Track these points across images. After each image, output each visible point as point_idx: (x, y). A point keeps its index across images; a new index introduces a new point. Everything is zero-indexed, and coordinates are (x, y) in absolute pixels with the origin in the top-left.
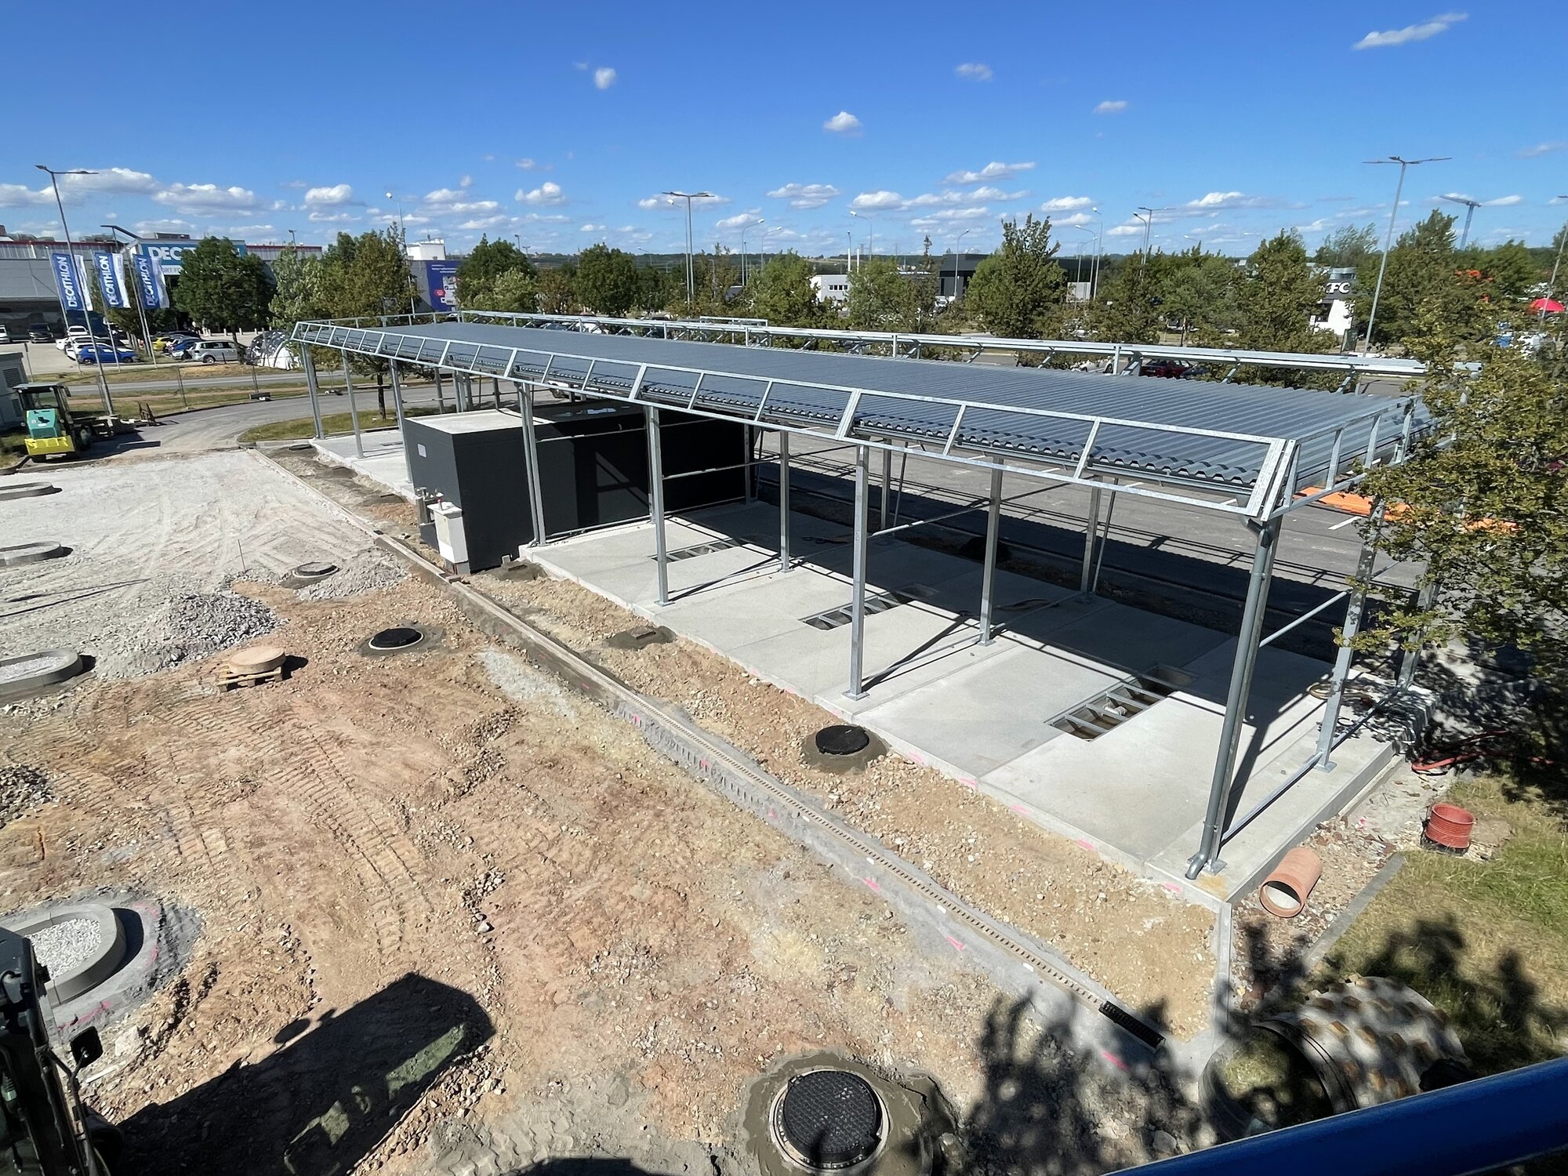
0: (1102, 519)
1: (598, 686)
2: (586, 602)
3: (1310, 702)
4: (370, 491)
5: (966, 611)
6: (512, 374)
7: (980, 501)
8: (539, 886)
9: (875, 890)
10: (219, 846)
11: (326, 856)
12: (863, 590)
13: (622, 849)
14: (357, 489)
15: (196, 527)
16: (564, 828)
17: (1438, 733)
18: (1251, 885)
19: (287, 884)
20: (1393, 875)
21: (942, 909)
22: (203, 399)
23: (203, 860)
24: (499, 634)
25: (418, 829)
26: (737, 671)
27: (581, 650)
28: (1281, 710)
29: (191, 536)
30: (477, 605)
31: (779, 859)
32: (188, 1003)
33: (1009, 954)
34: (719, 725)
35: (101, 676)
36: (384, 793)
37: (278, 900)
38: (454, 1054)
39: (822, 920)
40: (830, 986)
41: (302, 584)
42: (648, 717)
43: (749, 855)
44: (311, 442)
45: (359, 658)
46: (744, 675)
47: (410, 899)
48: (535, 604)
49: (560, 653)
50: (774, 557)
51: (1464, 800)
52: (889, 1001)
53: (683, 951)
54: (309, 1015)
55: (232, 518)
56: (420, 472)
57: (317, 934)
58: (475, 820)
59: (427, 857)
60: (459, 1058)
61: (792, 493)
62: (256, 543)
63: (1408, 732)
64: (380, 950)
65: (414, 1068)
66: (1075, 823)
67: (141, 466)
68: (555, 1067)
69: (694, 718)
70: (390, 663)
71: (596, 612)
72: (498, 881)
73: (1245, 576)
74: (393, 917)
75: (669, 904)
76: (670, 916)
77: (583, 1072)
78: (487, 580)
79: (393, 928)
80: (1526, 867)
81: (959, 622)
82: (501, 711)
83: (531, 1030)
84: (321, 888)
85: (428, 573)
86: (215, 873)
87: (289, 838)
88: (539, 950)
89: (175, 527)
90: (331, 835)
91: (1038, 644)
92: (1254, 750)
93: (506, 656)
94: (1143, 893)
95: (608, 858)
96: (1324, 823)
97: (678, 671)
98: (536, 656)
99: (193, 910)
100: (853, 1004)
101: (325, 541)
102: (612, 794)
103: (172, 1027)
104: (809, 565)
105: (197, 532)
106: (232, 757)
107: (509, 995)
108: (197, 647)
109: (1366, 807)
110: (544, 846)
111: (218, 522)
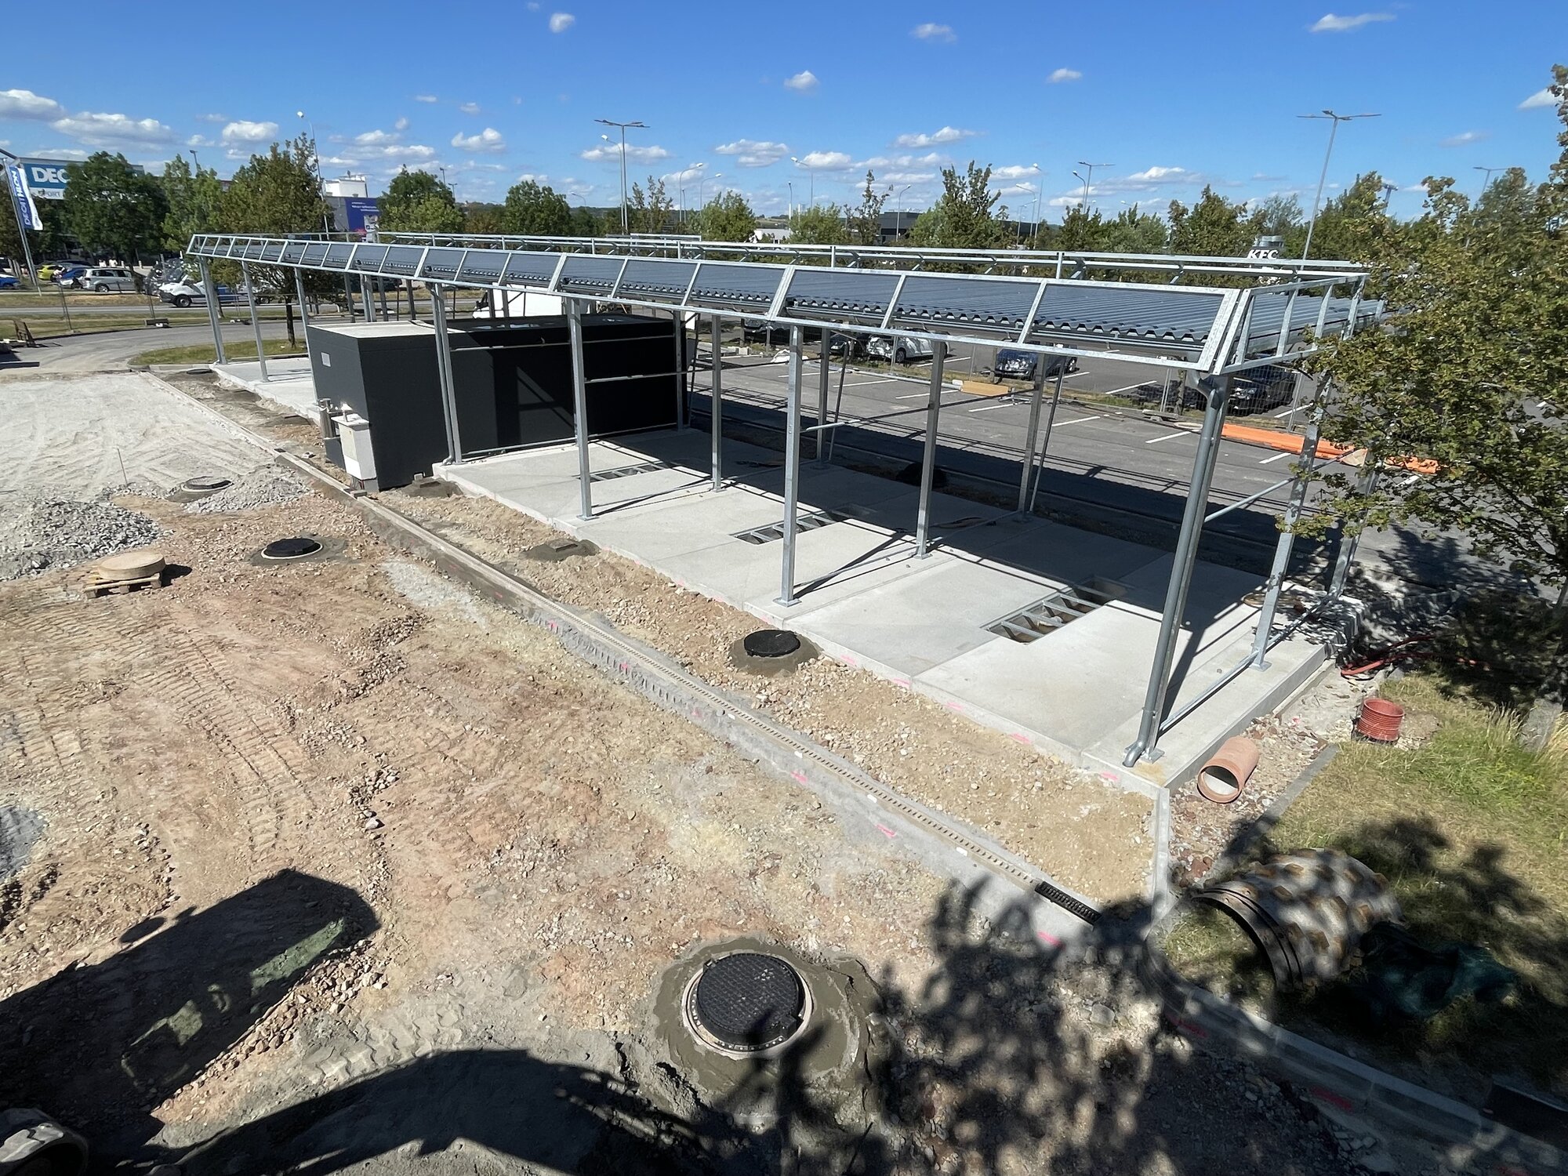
0: (1039, 449)
1: (512, 594)
2: (502, 518)
3: (1245, 610)
4: (275, 414)
5: (903, 527)
6: (424, 274)
7: (918, 433)
8: (437, 783)
9: (802, 783)
10: (72, 748)
11: (197, 757)
12: (794, 508)
13: (531, 747)
14: (261, 412)
15: (74, 443)
16: (468, 727)
17: (1367, 640)
18: (1189, 773)
19: (149, 784)
20: (1328, 763)
21: (872, 798)
22: (92, 325)
23: (52, 762)
24: (407, 546)
25: (304, 730)
26: (662, 581)
27: (495, 561)
28: (1217, 617)
29: (67, 451)
30: (382, 519)
31: (702, 754)
32: (19, 905)
33: (942, 839)
34: (642, 632)
36: (266, 694)
37: (137, 800)
38: (330, 948)
39: (746, 811)
40: (753, 874)
41: (192, 498)
42: (565, 623)
43: (669, 751)
44: (211, 367)
45: (250, 567)
46: (670, 585)
47: (290, 797)
48: (448, 519)
49: (472, 564)
50: (706, 479)
51: (1394, 698)
52: (815, 887)
53: (595, 844)
54: (163, 914)
55: (115, 435)
56: (327, 388)
57: (178, 834)
58: (369, 721)
59: (312, 756)
60: (335, 951)
61: (725, 423)
62: (142, 459)
63: (1338, 636)
64: (252, 847)
65: (283, 964)
66: (1012, 718)
68: (445, 961)
69: (615, 625)
70: (284, 572)
71: (514, 526)
72: (390, 779)
73: (1182, 501)
74: (269, 815)
75: (580, 799)
76: (581, 811)
77: (478, 965)
78: (396, 496)
79: (268, 826)
80: (1453, 754)
81: (895, 538)
82: (404, 616)
83: (421, 925)
84: (188, 788)
85: (332, 488)
86: (63, 775)
87: (156, 739)
88: (434, 845)
89: (49, 442)
90: (203, 735)
91: (976, 558)
92: (1191, 651)
93: (414, 567)
94: (1081, 781)
95: (515, 756)
96: (1260, 719)
97: (599, 581)
98: (446, 567)
99: (35, 812)
100: (777, 891)
101: (219, 458)
102: (522, 695)
104: (742, 486)
105: (75, 447)
106: (95, 662)
107: (397, 890)
108: (64, 555)
109: (1298, 707)
110: (444, 746)
111: (100, 439)
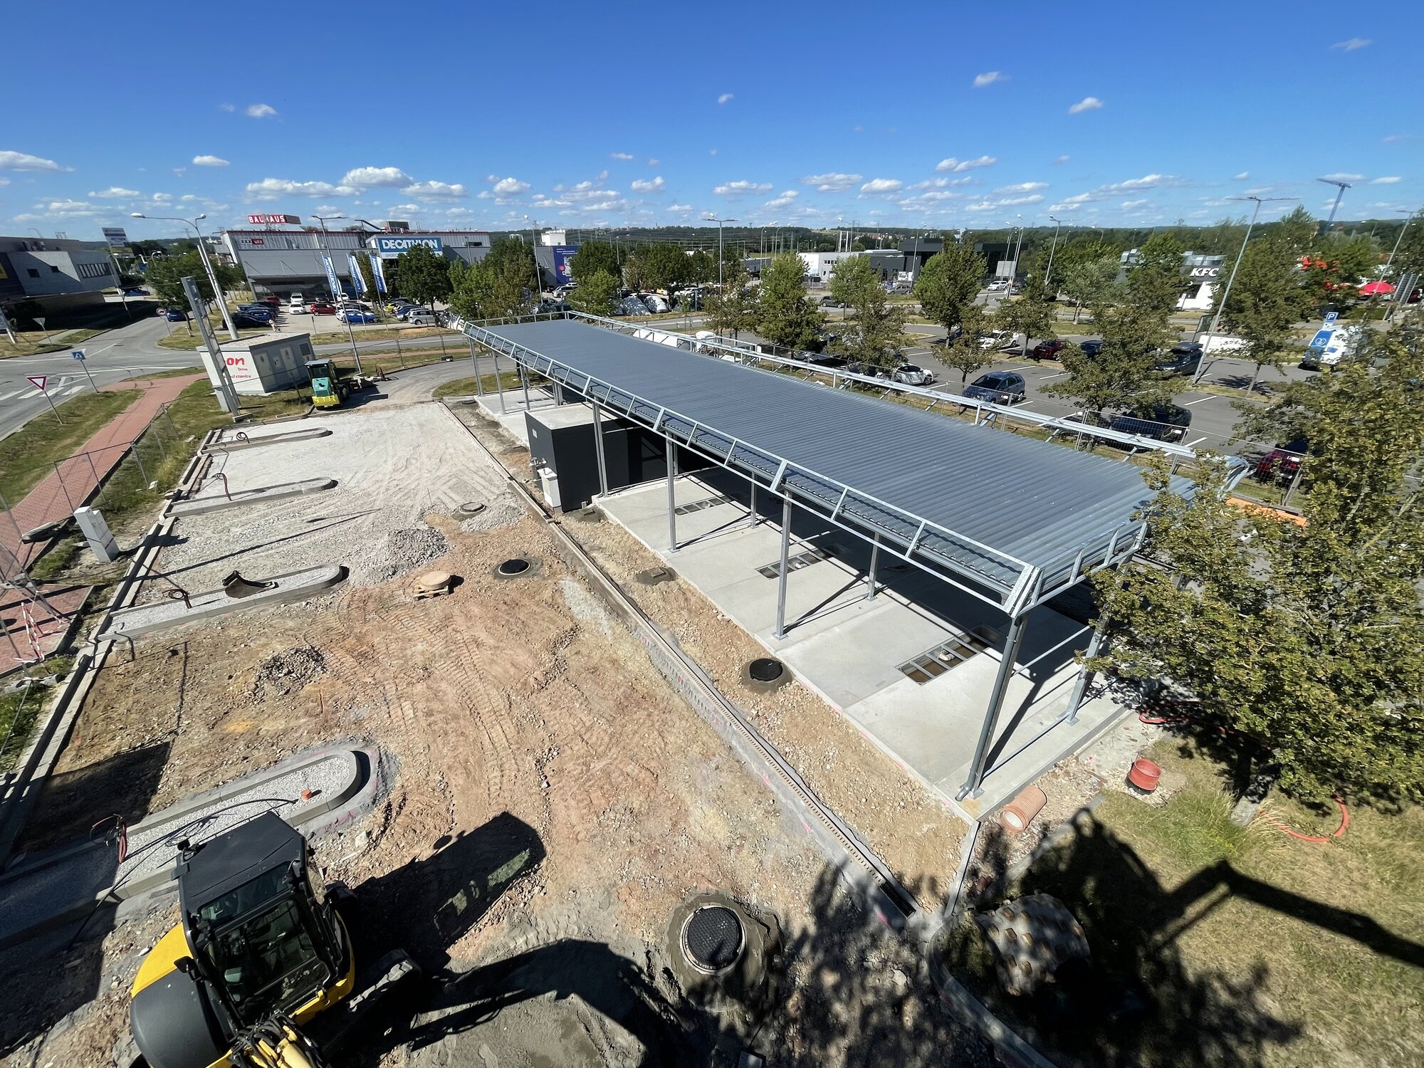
1: (625, 612)
2: (627, 544)
3: (1076, 665)
4: (508, 441)
5: (862, 570)
8: (578, 758)
9: (767, 784)
10: (410, 714)
11: (465, 727)
13: (626, 738)
14: (500, 438)
15: (406, 467)
16: (595, 719)
18: (998, 807)
19: (444, 744)
21: (802, 804)
22: (413, 358)
23: (401, 723)
24: (574, 566)
25: (515, 712)
26: (711, 608)
27: (620, 582)
28: (1056, 670)
29: (403, 475)
30: (563, 543)
32: (391, 818)
34: (694, 649)
35: (351, 583)
36: (499, 684)
37: (439, 755)
38: (522, 869)
39: (732, 802)
40: (730, 848)
41: (463, 518)
42: (652, 640)
43: (697, 750)
44: (476, 398)
45: (493, 581)
46: (715, 611)
47: (508, 761)
48: (597, 542)
49: (607, 585)
50: (748, 514)
51: (1162, 753)
52: (761, 862)
53: (651, 813)
54: (450, 833)
55: (426, 461)
56: (533, 438)
57: (457, 780)
58: (547, 708)
59: (519, 733)
60: (524, 871)
62: (439, 483)
63: (1138, 696)
64: (489, 795)
65: (502, 873)
66: (896, 750)
67: (377, 414)
68: (574, 881)
69: (681, 642)
70: (509, 586)
71: (633, 552)
72: (555, 753)
74: (497, 773)
75: (647, 780)
76: (647, 789)
77: (588, 886)
78: (570, 522)
79: (497, 781)
81: (859, 578)
82: (569, 628)
83: (564, 856)
84: (461, 749)
85: (537, 513)
86: (407, 732)
87: (447, 712)
88: (573, 803)
89: (394, 467)
90: (468, 713)
91: (906, 601)
92: (1029, 701)
93: (576, 585)
94: (929, 804)
95: (617, 744)
96: (1060, 763)
97: (675, 605)
98: (593, 586)
99: (395, 755)
100: (741, 861)
101: (479, 483)
102: (625, 697)
103: (383, 832)
104: (767, 523)
105: (406, 472)
106: (419, 651)
107: (554, 831)
108: (403, 566)
109: (1097, 747)
111: (418, 464)
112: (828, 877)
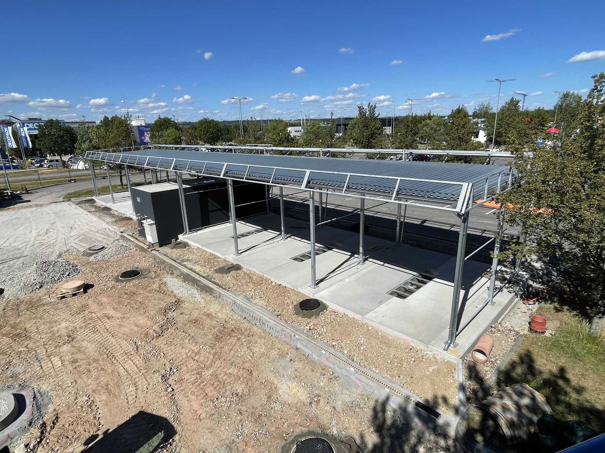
0: (402, 214)
1: (212, 289)
2: (206, 256)
3: (484, 279)
4: (118, 216)
5: (354, 252)
6: (174, 169)
7: (356, 210)
8: (192, 371)
9: (326, 363)
10: (58, 364)
11: (104, 365)
12: (314, 246)
13: (225, 354)
14: (113, 216)
15: (46, 233)
16: (201, 347)
17: (530, 289)
18: (468, 351)
19: (88, 378)
20: (520, 344)
21: (352, 369)
22: (48, 182)
23: (51, 370)
24: (172, 270)
25: (142, 351)
26: (267, 280)
27: (204, 275)
28: (474, 283)
29: (44, 238)
30: (162, 259)
31: (288, 354)
32: (46, 432)
33: (379, 385)
34: (261, 302)
35: (6, 297)
36: (127, 337)
37: (84, 385)
38: (160, 444)
39: (306, 377)
40: (311, 403)
41: (91, 255)
42: (233, 300)
43: (276, 353)
44: (93, 198)
45: (115, 283)
46: (270, 281)
47: (139, 380)
48: (186, 258)
49: (197, 277)
50: (279, 235)
51: (543, 313)
52: (334, 408)
53: (251, 394)
54: (98, 432)
55: (61, 229)
56: (137, 208)
57: (101, 398)
58: (165, 346)
59: (146, 363)
60: (162, 445)
61: (285, 210)
62: (72, 239)
63: (520, 289)
64: (128, 402)
65: (144, 451)
66: (400, 332)
67: (23, 210)
68: (202, 446)
69: (251, 300)
70: (128, 285)
71: (210, 260)
72: (175, 370)
73: (457, 234)
74: (132, 388)
75: (245, 375)
76: (246, 380)
77: (214, 447)
78: (166, 249)
79: (133, 393)
80: (567, 337)
81: (351, 256)
82: (174, 301)
83: (191, 431)
84: (102, 378)
85: (142, 247)
86: (57, 375)
87: (89, 359)
88: (193, 397)
89: (37, 234)
90: (106, 356)
91: (382, 263)
92: (465, 299)
93: (175, 279)
94: (428, 357)
95: (219, 358)
96: (493, 326)
97: (244, 281)
98: (187, 278)
99: (47, 392)
100: (320, 410)
101: (100, 237)
102: (220, 332)
103: (39, 442)
104: (293, 237)
105: (47, 235)
106: (63, 327)
107: (182, 417)
108: (48, 282)
109: (508, 318)
110: (193, 355)
111: (55, 231)
112: (379, 408)
